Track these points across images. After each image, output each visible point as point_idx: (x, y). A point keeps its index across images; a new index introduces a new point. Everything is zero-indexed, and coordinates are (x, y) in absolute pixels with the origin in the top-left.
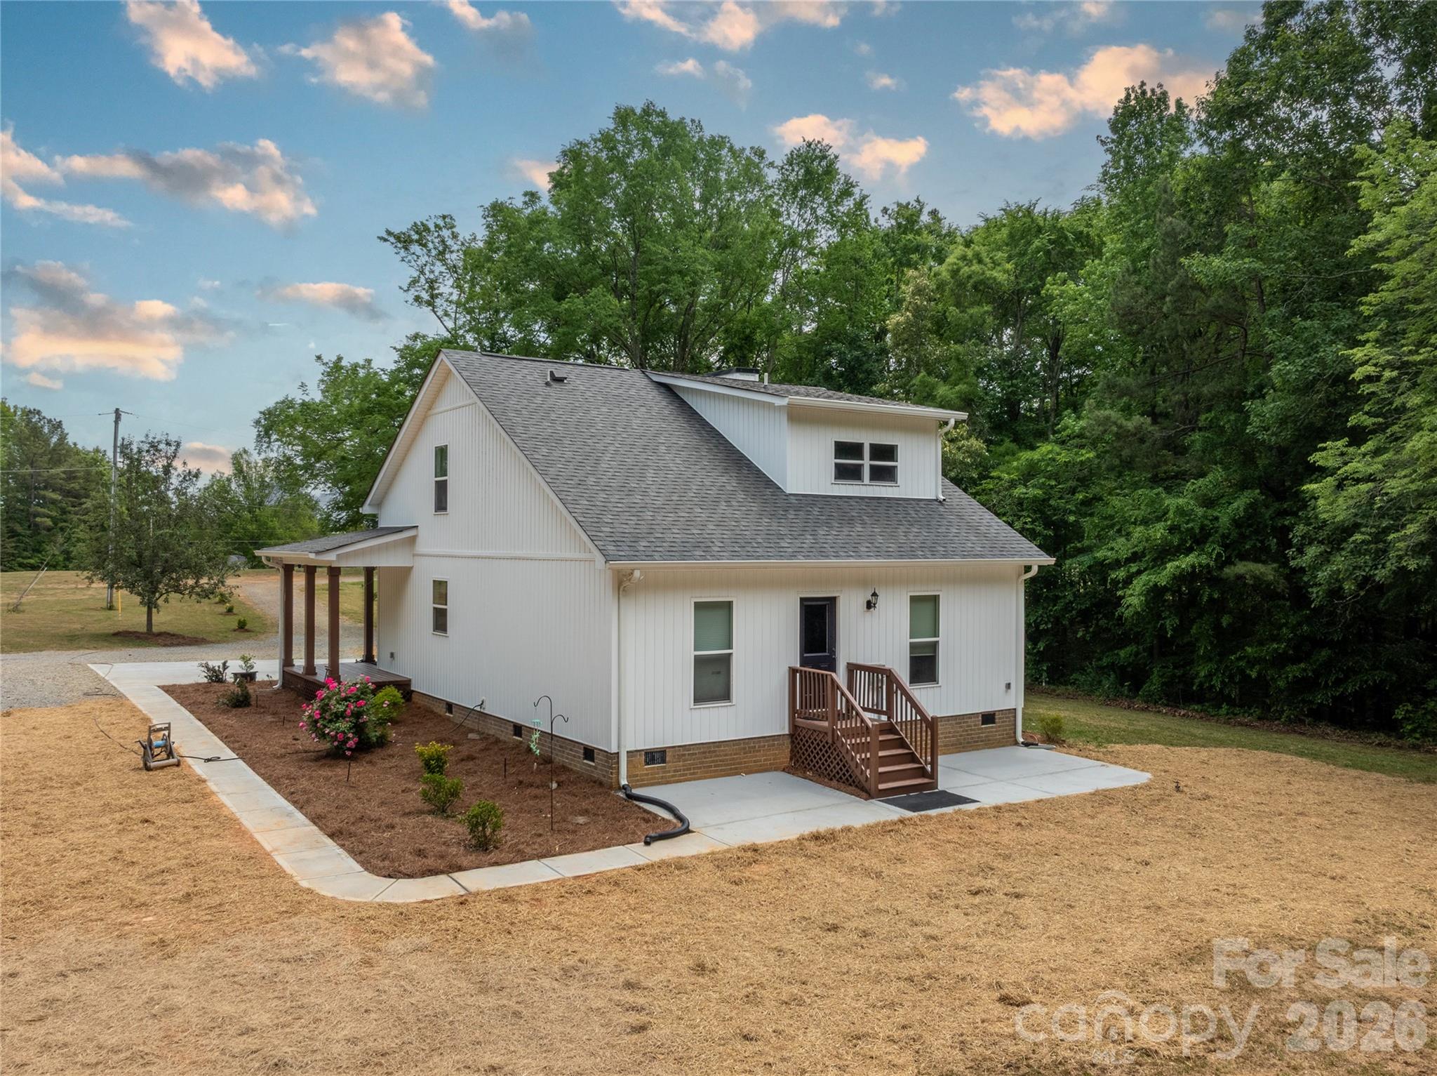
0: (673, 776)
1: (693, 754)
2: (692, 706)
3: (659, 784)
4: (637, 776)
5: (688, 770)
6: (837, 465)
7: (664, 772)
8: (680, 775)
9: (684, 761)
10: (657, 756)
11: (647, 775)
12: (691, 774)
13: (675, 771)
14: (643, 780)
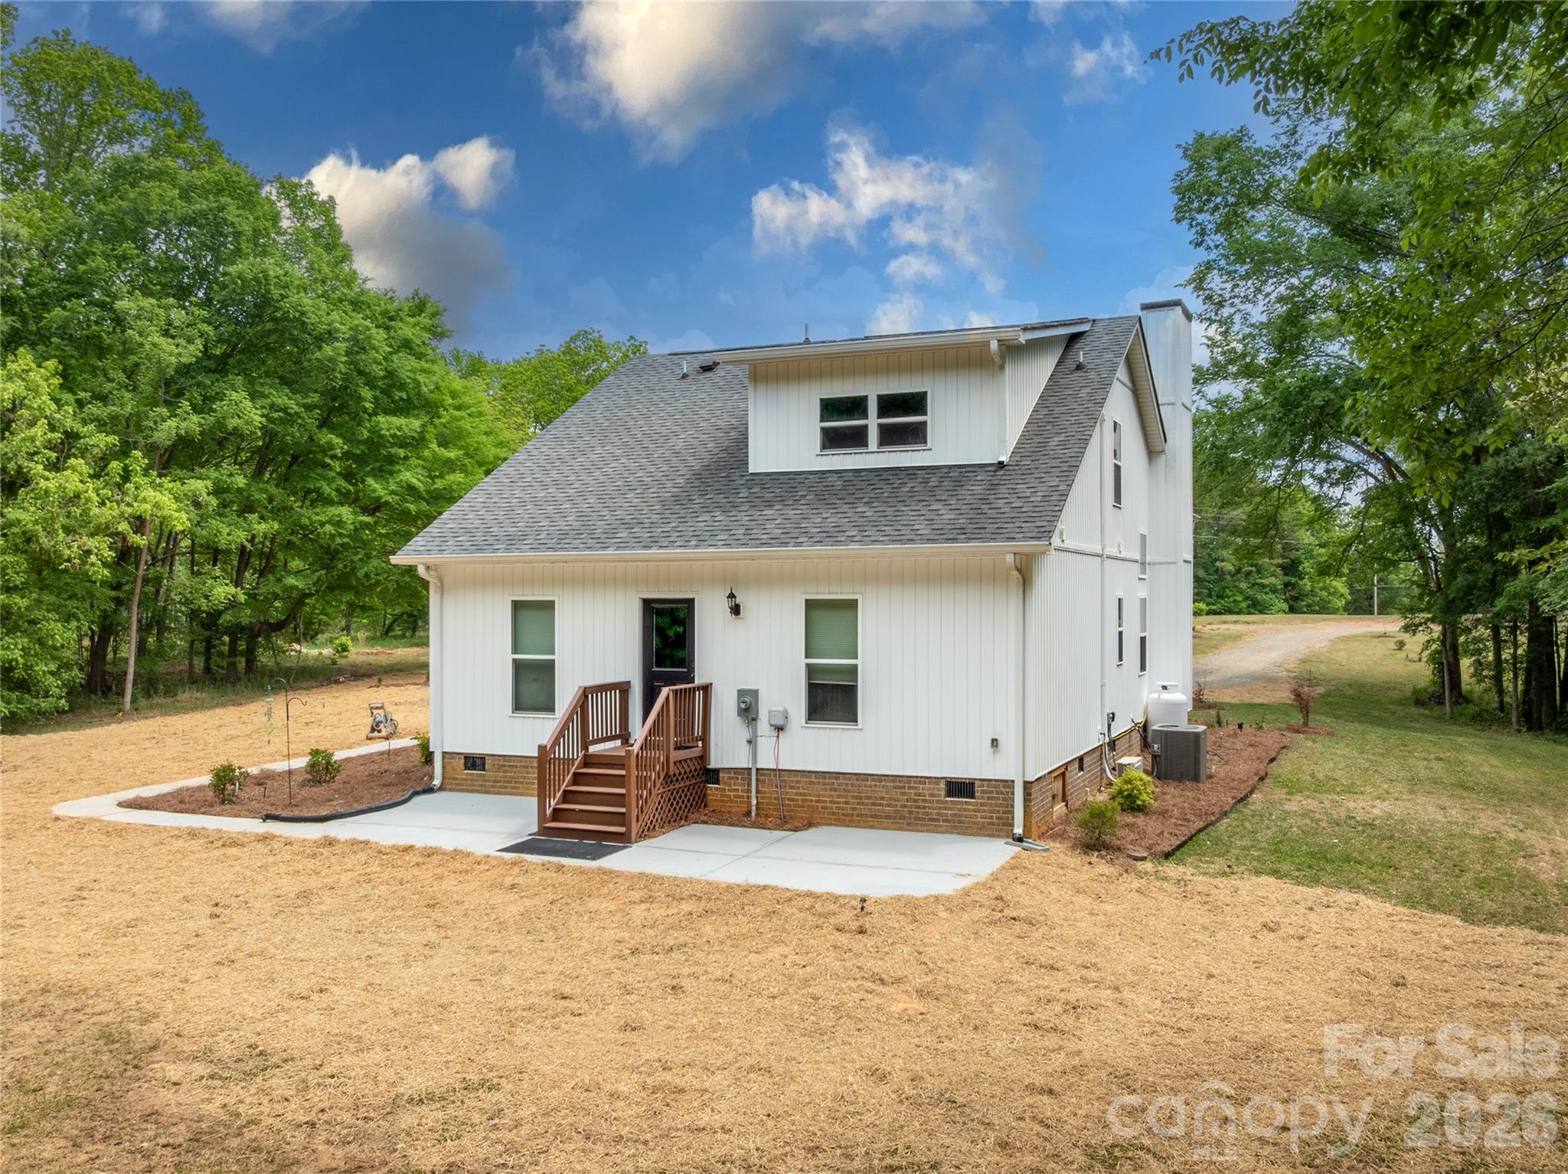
0: (493, 786)
1: (513, 766)
2: (510, 714)
3: (478, 791)
4: (456, 779)
5: (508, 782)
6: (823, 429)
7: (484, 781)
8: (501, 787)
9: (504, 772)
10: (478, 762)
11: (466, 780)
12: (511, 788)
13: (495, 781)
14: (462, 785)
